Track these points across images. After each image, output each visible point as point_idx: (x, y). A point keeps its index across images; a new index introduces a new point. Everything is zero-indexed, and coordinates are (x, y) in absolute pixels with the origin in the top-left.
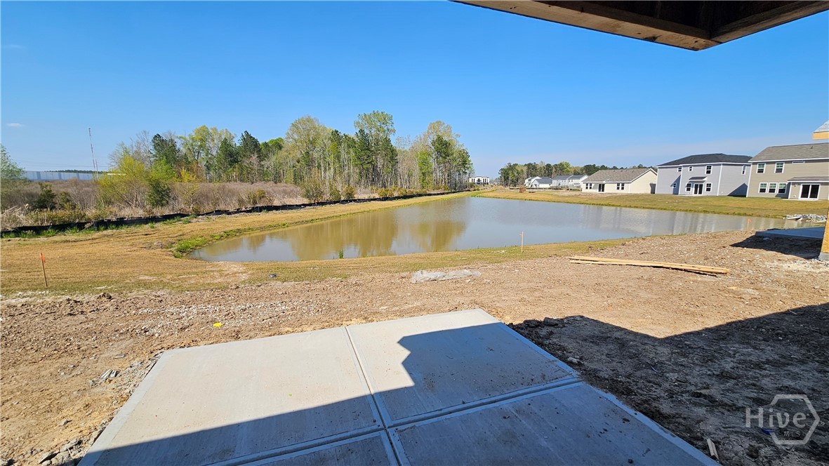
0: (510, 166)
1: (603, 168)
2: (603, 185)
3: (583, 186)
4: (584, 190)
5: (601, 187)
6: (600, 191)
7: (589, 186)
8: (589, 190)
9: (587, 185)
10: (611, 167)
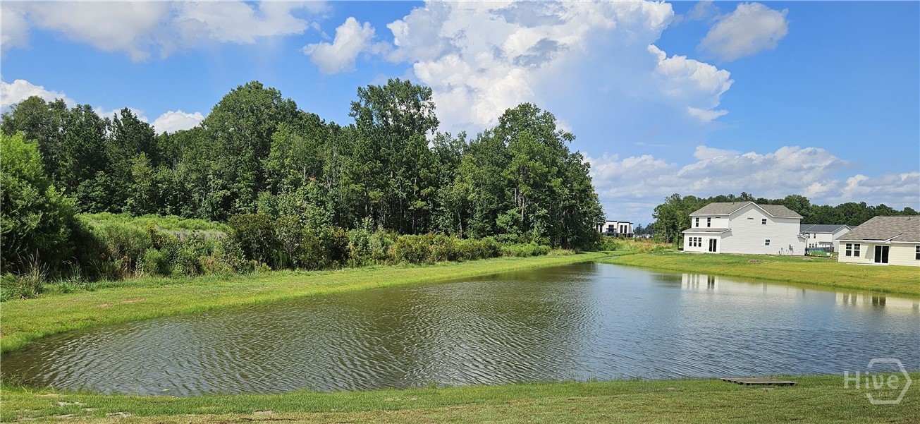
0: (679, 200)
1: (883, 211)
2: (886, 249)
3: (842, 249)
4: (842, 257)
5: (882, 254)
6: (877, 260)
7: (853, 250)
8: (852, 259)
9: (849, 246)
10: (901, 208)
